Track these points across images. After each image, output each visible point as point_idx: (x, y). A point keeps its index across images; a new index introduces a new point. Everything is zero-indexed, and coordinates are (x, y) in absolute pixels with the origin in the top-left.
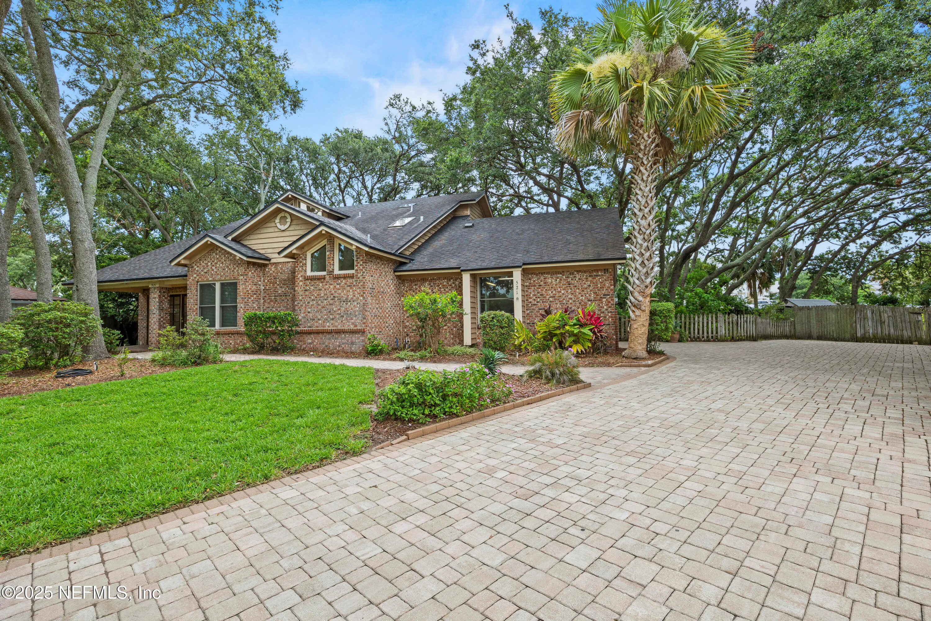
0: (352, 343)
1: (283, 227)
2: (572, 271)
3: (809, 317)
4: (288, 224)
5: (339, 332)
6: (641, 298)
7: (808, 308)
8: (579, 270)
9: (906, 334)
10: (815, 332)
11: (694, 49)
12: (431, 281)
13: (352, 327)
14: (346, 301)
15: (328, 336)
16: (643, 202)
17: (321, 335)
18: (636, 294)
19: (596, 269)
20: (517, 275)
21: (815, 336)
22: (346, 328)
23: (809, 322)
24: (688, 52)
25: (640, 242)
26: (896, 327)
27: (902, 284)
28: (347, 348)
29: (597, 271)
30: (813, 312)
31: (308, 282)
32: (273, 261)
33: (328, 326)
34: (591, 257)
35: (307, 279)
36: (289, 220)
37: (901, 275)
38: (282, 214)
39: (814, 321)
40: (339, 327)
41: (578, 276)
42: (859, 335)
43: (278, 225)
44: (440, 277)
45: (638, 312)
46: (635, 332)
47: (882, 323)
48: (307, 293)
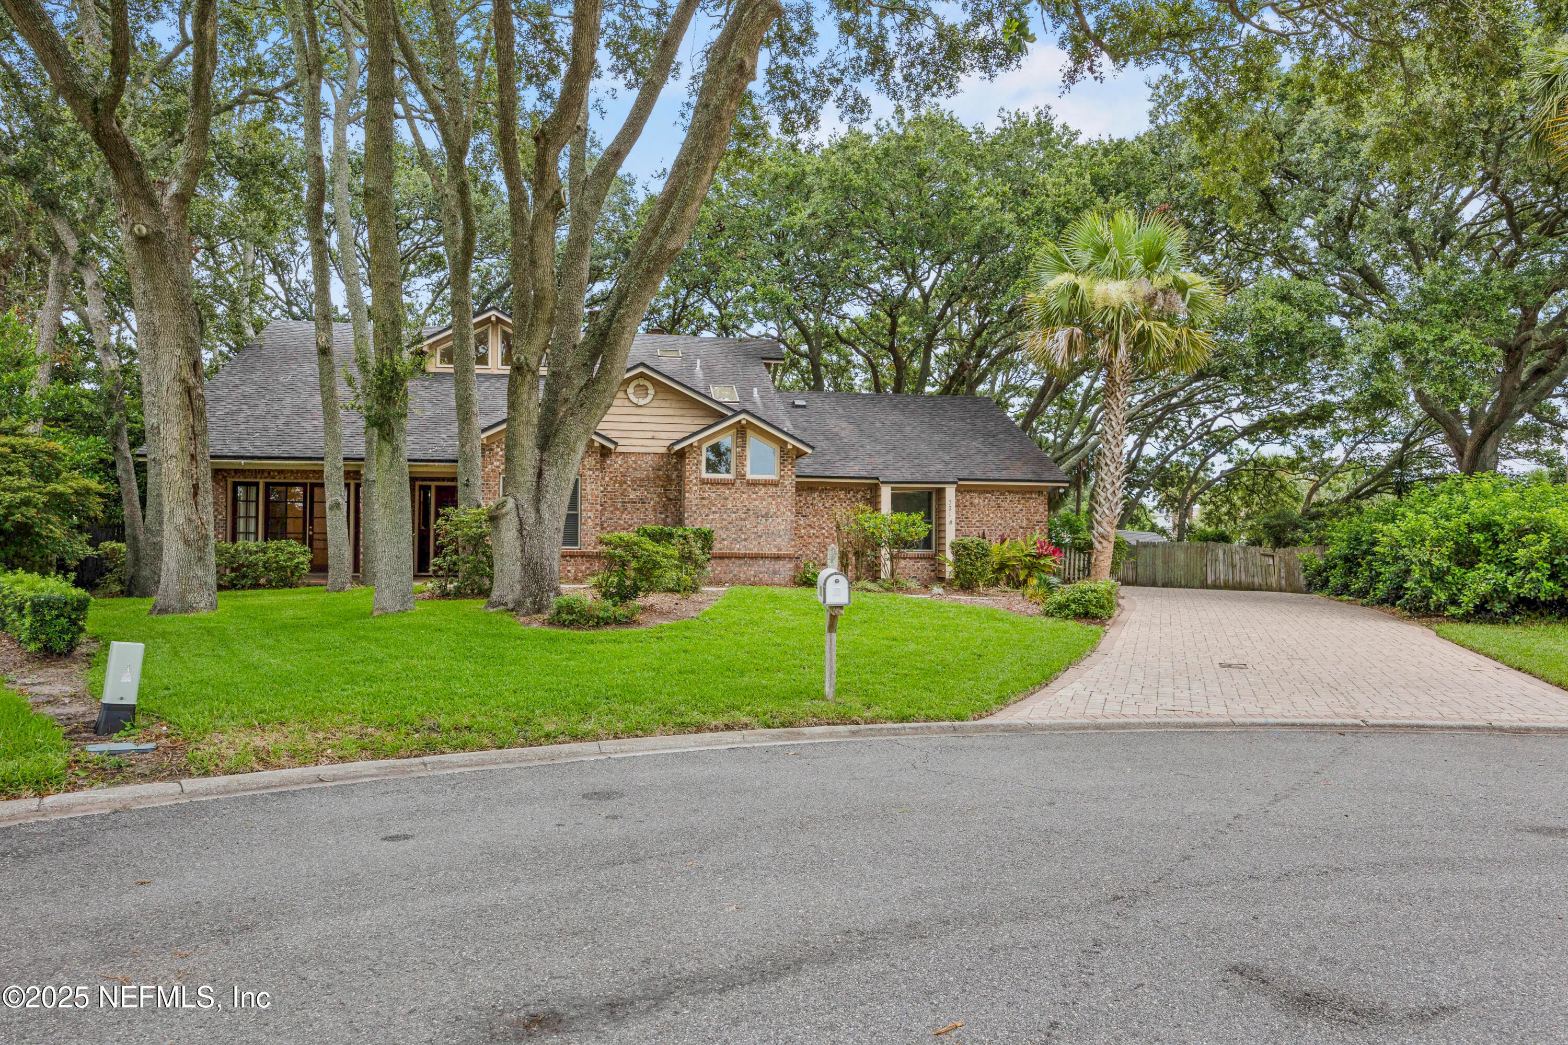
0: (775, 572)
1: (641, 402)
2: (1002, 491)
3: (1154, 557)
4: (650, 397)
5: (754, 557)
6: (1109, 529)
7: (1154, 545)
8: (1011, 491)
9: (1257, 581)
10: (1160, 578)
11: (1188, 297)
12: (822, 491)
13: (775, 551)
14: (766, 516)
15: (738, 562)
16: (1117, 429)
17: (726, 561)
18: (1105, 524)
19: (1031, 490)
20: (950, 493)
22: (766, 551)
23: (1154, 563)
24: (1183, 299)
25: (1112, 470)
26: (1247, 571)
27: (1228, 513)
28: (766, 578)
29: (1031, 493)
30: (1160, 551)
31: (707, 487)
32: (619, 449)
33: (738, 548)
34: (1030, 476)
35: (704, 482)
36: (651, 391)
37: (1229, 500)
38: (642, 382)
39: (1159, 562)
40: (755, 551)
41: (1009, 498)
42: (1209, 582)
43: (632, 397)
44: (835, 487)
45: (1105, 543)
47: (1234, 566)
48: (705, 502)
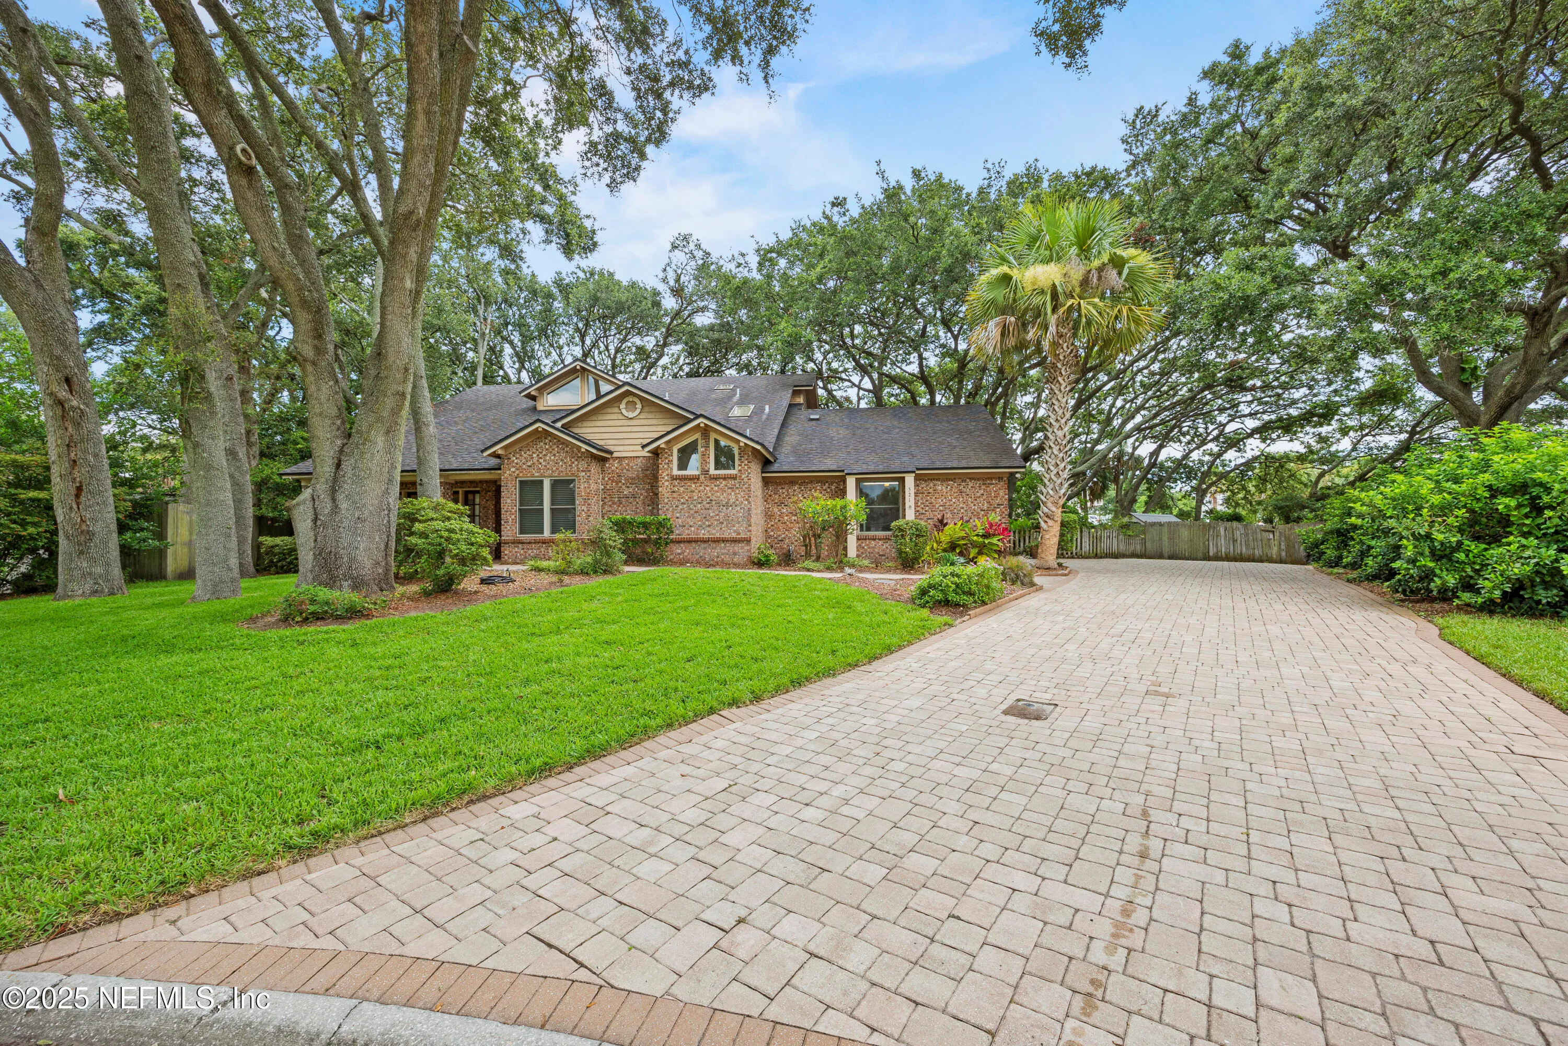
0: (735, 554)
1: (631, 415)
2: (964, 478)
3: (1160, 534)
4: (638, 411)
5: (717, 541)
6: (1054, 509)
7: (1160, 524)
8: (972, 477)
9: (1258, 552)
10: (1166, 551)
11: (1126, 271)
12: (801, 484)
13: (734, 535)
14: (727, 505)
15: (703, 545)
16: (1060, 412)
17: (694, 544)
18: (1049, 505)
19: (991, 477)
20: (910, 480)
21: (1166, 555)
22: (726, 535)
23: (1161, 539)
24: (1120, 274)
25: (1056, 452)
26: (1247, 546)
27: (1245, 498)
28: (727, 559)
29: (991, 479)
30: (1165, 529)
31: (676, 483)
32: (615, 455)
33: (703, 534)
34: (988, 464)
35: (674, 478)
36: (639, 406)
37: (1244, 488)
38: (631, 398)
39: (1165, 538)
40: (718, 535)
41: (971, 484)
42: (1211, 554)
43: (624, 411)
44: (813, 480)
45: (1050, 522)
46: (1047, 542)
47: (1235, 541)
48: (675, 495)
